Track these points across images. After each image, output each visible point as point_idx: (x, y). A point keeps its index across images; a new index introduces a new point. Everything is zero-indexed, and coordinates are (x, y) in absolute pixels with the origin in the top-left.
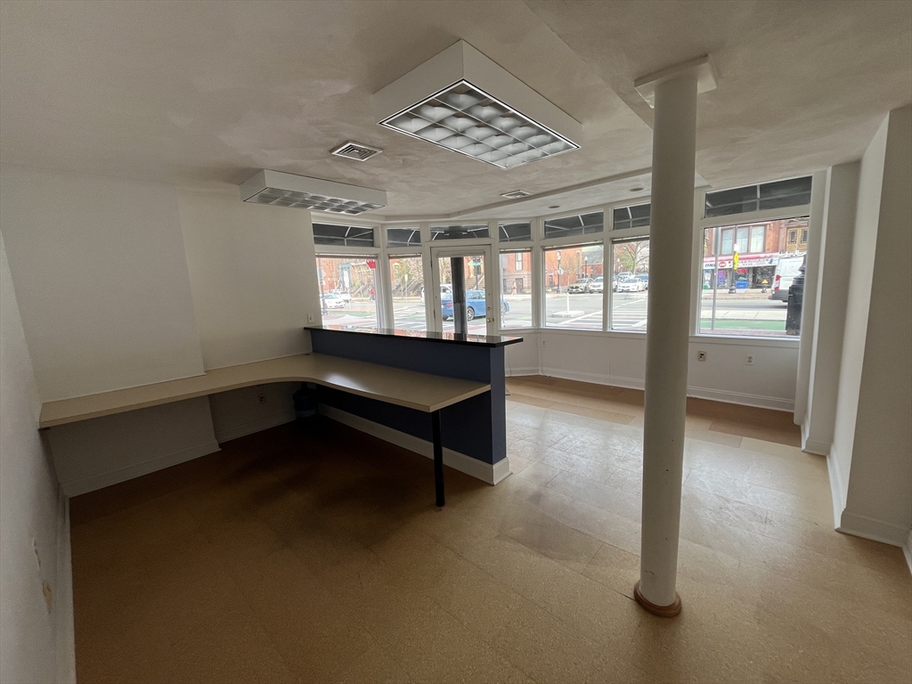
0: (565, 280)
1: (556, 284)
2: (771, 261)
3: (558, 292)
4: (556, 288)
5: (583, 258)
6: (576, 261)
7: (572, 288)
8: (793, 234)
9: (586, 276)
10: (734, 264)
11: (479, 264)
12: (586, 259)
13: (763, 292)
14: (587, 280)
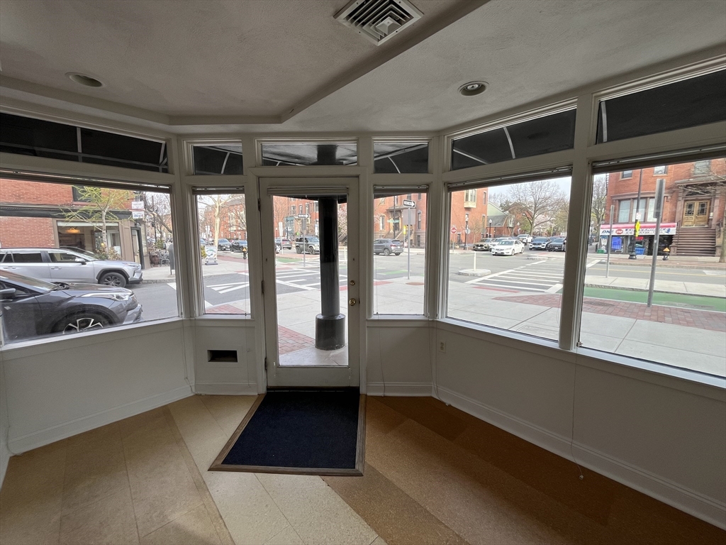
0: (471, 238)
1: (464, 241)
2: (669, 231)
3: (465, 248)
4: (463, 245)
5: (488, 221)
6: (481, 223)
7: (478, 246)
8: (690, 206)
9: (490, 236)
10: (635, 231)
11: (397, 221)
12: (491, 221)
13: (664, 259)
14: (491, 239)
